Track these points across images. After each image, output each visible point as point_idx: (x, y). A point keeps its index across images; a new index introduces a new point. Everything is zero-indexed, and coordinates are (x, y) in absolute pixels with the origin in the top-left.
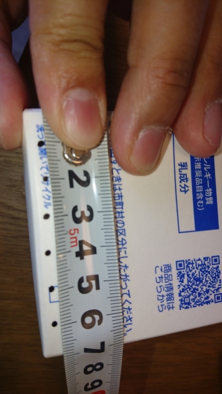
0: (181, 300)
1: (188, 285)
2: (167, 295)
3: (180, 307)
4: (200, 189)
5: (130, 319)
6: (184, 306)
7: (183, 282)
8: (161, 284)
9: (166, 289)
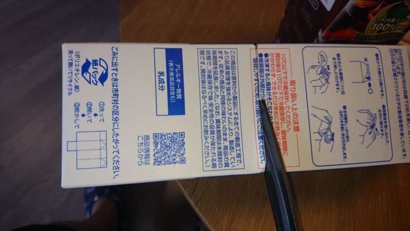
0: (155, 159)
1: (161, 150)
2: (145, 155)
3: (154, 164)
4: (172, 88)
5: (118, 168)
6: (157, 163)
7: (157, 147)
8: (141, 147)
9: (144, 151)
